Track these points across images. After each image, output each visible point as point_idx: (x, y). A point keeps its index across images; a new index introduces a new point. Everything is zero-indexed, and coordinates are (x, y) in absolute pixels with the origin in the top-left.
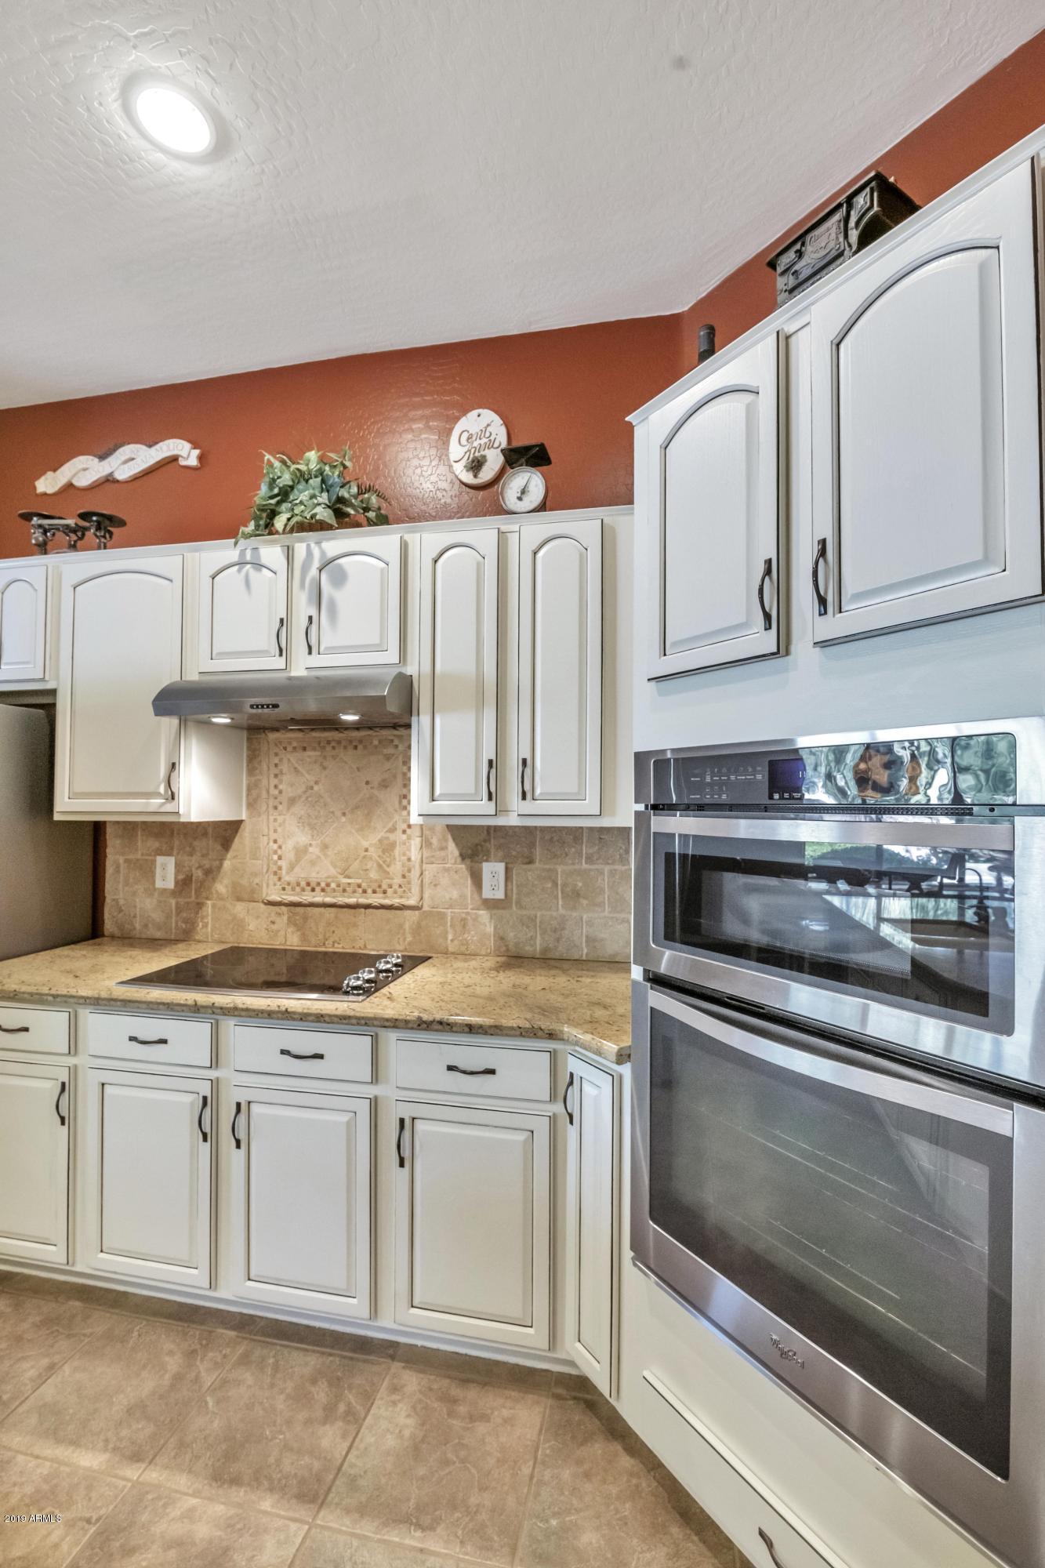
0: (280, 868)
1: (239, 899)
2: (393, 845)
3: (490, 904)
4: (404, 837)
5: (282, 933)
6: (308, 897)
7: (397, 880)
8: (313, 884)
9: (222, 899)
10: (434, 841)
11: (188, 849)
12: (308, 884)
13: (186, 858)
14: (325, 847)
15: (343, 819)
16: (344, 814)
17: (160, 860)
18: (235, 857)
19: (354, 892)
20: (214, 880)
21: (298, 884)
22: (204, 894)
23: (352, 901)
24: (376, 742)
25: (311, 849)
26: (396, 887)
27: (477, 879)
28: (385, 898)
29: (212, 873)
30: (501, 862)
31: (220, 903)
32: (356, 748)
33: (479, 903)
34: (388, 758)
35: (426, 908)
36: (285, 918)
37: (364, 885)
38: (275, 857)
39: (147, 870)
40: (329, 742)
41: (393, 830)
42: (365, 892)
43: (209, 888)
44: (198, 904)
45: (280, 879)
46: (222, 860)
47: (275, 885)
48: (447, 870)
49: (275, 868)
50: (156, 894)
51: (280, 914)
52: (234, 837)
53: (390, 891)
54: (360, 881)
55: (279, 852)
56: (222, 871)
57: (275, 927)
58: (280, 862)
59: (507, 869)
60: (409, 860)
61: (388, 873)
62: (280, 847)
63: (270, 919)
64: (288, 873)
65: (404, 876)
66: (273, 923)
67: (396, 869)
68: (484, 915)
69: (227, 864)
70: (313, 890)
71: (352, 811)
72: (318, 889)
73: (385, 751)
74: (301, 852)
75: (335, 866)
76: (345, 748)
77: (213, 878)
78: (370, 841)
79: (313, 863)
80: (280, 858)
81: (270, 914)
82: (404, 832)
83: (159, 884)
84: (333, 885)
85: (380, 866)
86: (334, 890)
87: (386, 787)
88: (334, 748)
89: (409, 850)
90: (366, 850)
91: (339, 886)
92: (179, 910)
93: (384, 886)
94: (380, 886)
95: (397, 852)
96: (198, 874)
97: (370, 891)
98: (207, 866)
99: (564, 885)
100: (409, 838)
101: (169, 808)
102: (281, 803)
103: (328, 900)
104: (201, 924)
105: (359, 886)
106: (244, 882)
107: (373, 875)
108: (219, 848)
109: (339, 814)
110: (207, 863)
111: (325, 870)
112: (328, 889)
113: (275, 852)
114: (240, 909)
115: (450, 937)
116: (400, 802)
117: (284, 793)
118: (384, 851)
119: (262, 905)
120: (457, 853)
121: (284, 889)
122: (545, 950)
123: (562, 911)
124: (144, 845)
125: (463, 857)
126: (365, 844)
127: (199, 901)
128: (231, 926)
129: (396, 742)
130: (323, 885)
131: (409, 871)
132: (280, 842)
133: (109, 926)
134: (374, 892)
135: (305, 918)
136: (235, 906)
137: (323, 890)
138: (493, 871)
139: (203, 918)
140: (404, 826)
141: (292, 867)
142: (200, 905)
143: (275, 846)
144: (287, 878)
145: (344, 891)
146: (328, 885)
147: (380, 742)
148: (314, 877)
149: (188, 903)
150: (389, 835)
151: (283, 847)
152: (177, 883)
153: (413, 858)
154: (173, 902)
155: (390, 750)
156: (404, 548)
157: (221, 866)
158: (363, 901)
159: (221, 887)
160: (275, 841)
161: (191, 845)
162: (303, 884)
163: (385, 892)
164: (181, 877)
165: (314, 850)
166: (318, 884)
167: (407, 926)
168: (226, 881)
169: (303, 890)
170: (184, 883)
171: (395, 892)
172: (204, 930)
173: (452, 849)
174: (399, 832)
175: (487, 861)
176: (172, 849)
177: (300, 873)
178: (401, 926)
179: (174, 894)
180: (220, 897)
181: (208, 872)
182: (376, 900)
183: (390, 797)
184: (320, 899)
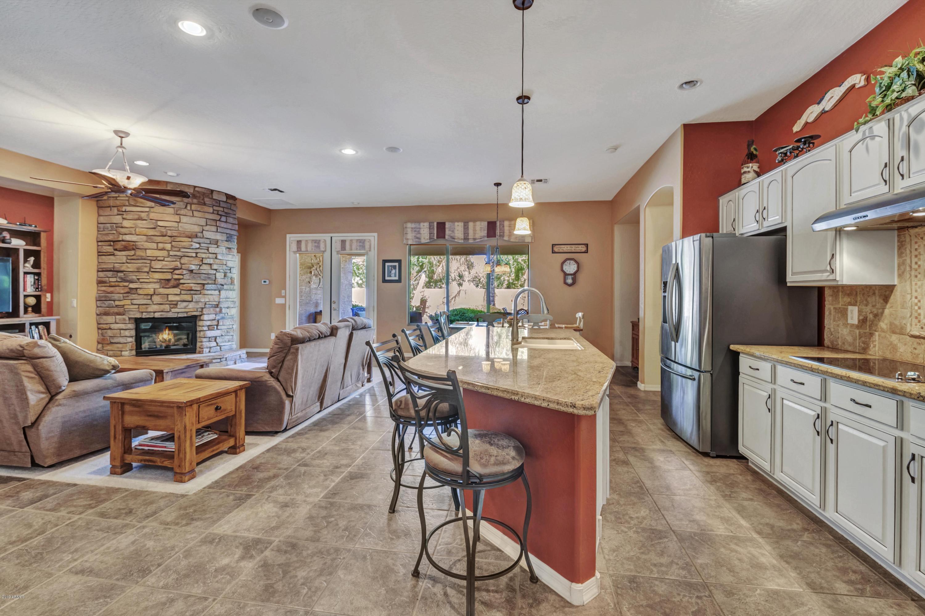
0: (919, 314)
1: (894, 332)
5: (921, 356)
9: (884, 332)
11: (865, 302)
13: (864, 307)
17: (850, 308)
18: (891, 307)
20: (879, 320)
22: (874, 328)
29: (878, 316)
31: (883, 334)
38: (916, 308)
39: (843, 313)
43: (877, 325)
44: (870, 333)
45: (919, 321)
46: (884, 309)
47: (916, 325)
49: (916, 315)
50: (849, 326)
51: (920, 344)
52: (891, 296)
55: (919, 304)
56: (884, 315)
57: (916, 352)
58: (919, 311)
62: (919, 301)
63: (913, 346)
66: (915, 349)
69: (887, 311)
77: (879, 319)
80: (919, 308)
81: (913, 343)
83: (850, 321)
92: (861, 336)
96: (871, 316)
98: (875, 312)
101: (831, 277)
102: (920, 273)
104: (872, 345)
106: (897, 322)
108: (882, 301)
110: (875, 310)
113: (916, 304)
114: (894, 338)
117: (922, 267)
119: (908, 337)
121: (922, 328)
124: (843, 300)
127: (871, 332)
128: (889, 348)
132: (919, 298)
133: (827, 342)
136: (891, 336)
139: (873, 342)
142: (871, 335)
143: (916, 301)
149: (865, 333)
151: (922, 301)
152: (859, 321)
154: (857, 331)
157: (882, 313)
159: (883, 325)
160: (916, 298)
161: (866, 300)
164: (861, 318)
168: (886, 321)
170: (863, 321)
172: (874, 349)
176: (856, 302)
179: (858, 327)
180: (883, 331)
181: (876, 316)
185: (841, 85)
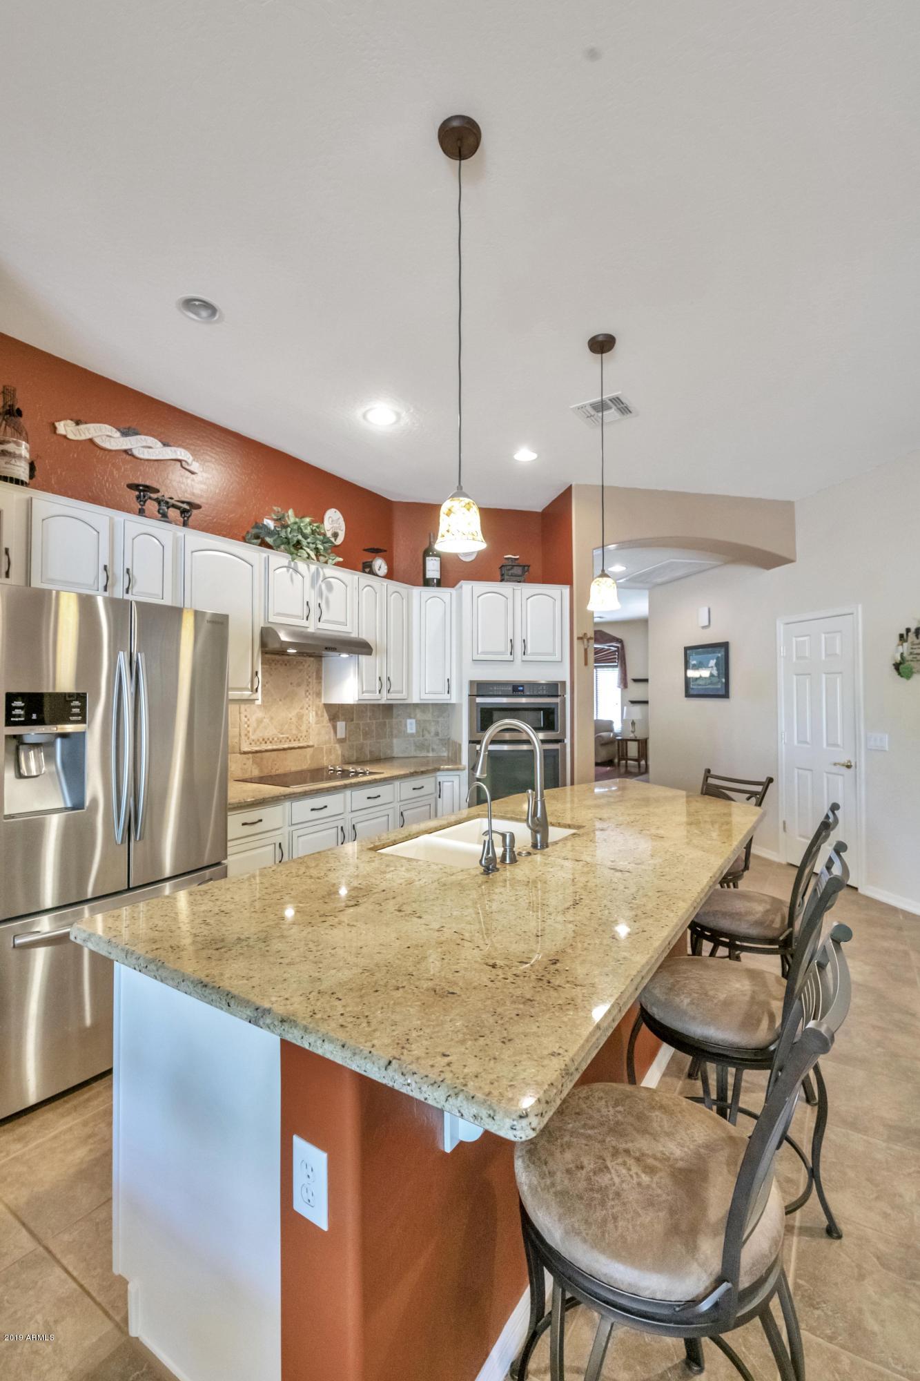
0: (249, 732)
2: (303, 715)
3: (341, 741)
4: (307, 711)
5: (250, 769)
6: (264, 747)
7: (304, 734)
8: (266, 740)
10: (319, 713)
12: (263, 740)
14: (272, 718)
15: (280, 703)
16: (280, 700)
19: (285, 741)
21: (258, 740)
23: (286, 746)
24: (295, 663)
25: (265, 720)
26: (303, 736)
27: (335, 729)
28: (300, 743)
30: (343, 721)
32: (286, 665)
33: (336, 741)
34: (300, 671)
35: (316, 746)
36: (251, 760)
37: (290, 738)
38: (246, 726)
40: (273, 661)
41: (303, 707)
42: (290, 741)
45: (248, 738)
47: (246, 742)
48: (324, 726)
49: (246, 732)
51: (248, 759)
53: (301, 739)
54: (287, 736)
55: (248, 723)
57: (245, 767)
58: (248, 729)
59: (346, 724)
60: (309, 723)
61: (300, 730)
62: (248, 720)
63: (242, 763)
64: (253, 734)
65: (307, 731)
66: (245, 764)
67: (304, 728)
68: (338, 746)
70: (266, 743)
71: (285, 699)
72: (268, 742)
73: (299, 668)
74: (259, 721)
75: (276, 728)
76: (281, 664)
78: (293, 714)
79: (265, 728)
80: (248, 726)
81: (242, 760)
82: (307, 709)
84: (276, 739)
85: (297, 727)
86: (276, 742)
87: (300, 686)
88: (276, 664)
89: (309, 718)
90: (291, 719)
91: (278, 739)
93: (299, 737)
94: (297, 737)
95: (304, 718)
97: (292, 740)
99: (363, 729)
100: (309, 711)
103: (275, 747)
105: (288, 738)
107: (294, 732)
109: (278, 700)
111: (271, 732)
112: (273, 742)
113: (246, 723)
115: (325, 758)
116: (306, 694)
118: (299, 719)
119: (238, 755)
120: (327, 718)
121: (251, 744)
122: (358, 758)
123: (362, 740)
125: (330, 720)
126: (290, 716)
129: (304, 663)
130: (271, 739)
131: (309, 728)
132: (248, 716)
134: (295, 740)
135: (262, 759)
137: (271, 742)
138: (341, 725)
140: (307, 706)
141: (255, 731)
143: (246, 719)
144: (252, 737)
145: (281, 741)
146: (273, 739)
147: (297, 662)
150: (301, 711)
151: (250, 720)
153: (311, 721)
155: (301, 667)
158: (291, 745)
160: (245, 716)
162: (261, 740)
163: (299, 740)
165: (267, 721)
166: (268, 739)
167: (308, 757)
169: (261, 743)
171: (303, 740)
173: (326, 716)
174: (305, 709)
175: (339, 721)
177: (259, 734)
178: (305, 756)
182: (296, 744)
183: (301, 691)
184: (270, 747)
185: (165, 445)
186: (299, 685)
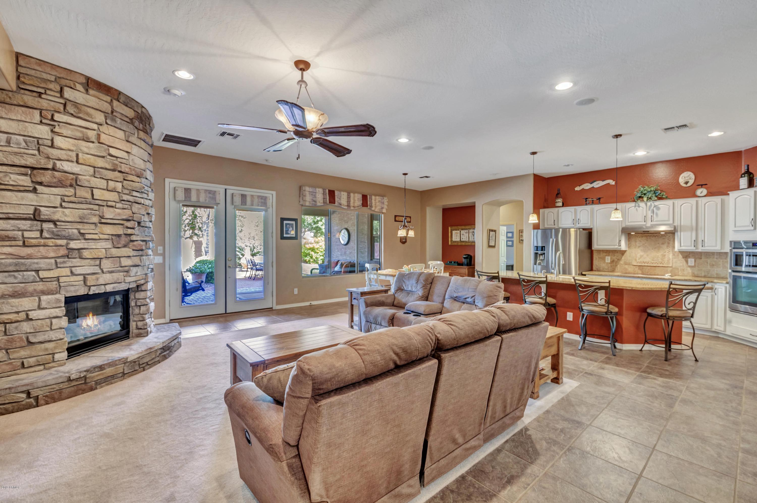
1: (626, 264)
2: (665, 255)
3: (690, 267)
5: (637, 271)
6: (643, 264)
10: (676, 254)
12: (644, 262)
13: (613, 257)
14: (648, 255)
16: (653, 249)
17: (607, 257)
18: (625, 257)
22: (617, 264)
23: (655, 265)
25: (644, 256)
26: (666, 263)
27: (687, 262)
28: (664, 265)
29: (619, 260)
30: (693, 258)
33: (687, 266)
35: (674, 267)
36: (638, 268)
39: (604, 259)
41: (665, 252)
42: (658, 263)
43: (619, 262)
47: (635, 262)
48: (679, 260)
49: (635, 259)
50: (606, 263)
51: (636, 267)
52: (624, 254)
53: (664, 263)
54: (656, 261)
59: (695, 260)
60: (669, 258)
61: (664, 260)
63: (634, 269)
67: (666, 259)
68: (689, 269)
69: (623, 258)
71: (655, 249)
73: (663, 238)
74: (641, 256)
75: (650, 259)
78: (659, 254)
79: (645, 258)
81: (634, 267)
83: (606, 261)
85: (662, 259)
86: (650, 263)
89: (669, 256)
90: (658, 256)
92: (611, 266)
94: (662, 263)
95: (666, 256)
96: (616, 260)
99: (710, 263)
100: (669, 254)
101: (619, 247)
102: (636, 247)
103: (649, 265)
105: (656, 263)
106: (627, 261)
107: (660, 261)
108: (621, 255)
109: (651, 249)
110: (618, 258)
111: (648, 259)
113: (635, 256)
114: (626, 266)
115: (680, 273)
116: (668, 247)
117: (637, 245)
118: (663, 256)
119: (632, 266)
121: (637, 263)
123: (709, 268)
124: (602, 255)
125: (683, 257)
128: (624, 270)
129: (666, 236)
131: (669, 260)
133: (594, 268)
134: (660, 263)
135: (643, 268)
137: (647, 263)
138: (691, 260)
139: (617, 268)
141: (639, 259)
142: (616, 266)
144: (638, 261)
145: (653, 263)
147: (662, 236)
148: (645, 260)
149: (613, 265)
150: (663, 253)
151: (637, 255)
156: (674, 203)
157: (621, 258)
159: (622, 262)
160: (635, 254)
161: (614, 254)
162: (642, 262)
164: (612, 260)
167: (669, 271)
170: (612, 262)
172: (617, 270)
173: (680, 256)
174: (667, 253)
175: (690, 258)
176: (610, 255)
177: (641, 260)
178: (667, 270)
179: (610, 263)
180: (621, 264)
181: (618, 259)
182: (661, 265)
183: (665, 246)
184: (646, 265)
185: (603, 181)
186: (663, 244)
